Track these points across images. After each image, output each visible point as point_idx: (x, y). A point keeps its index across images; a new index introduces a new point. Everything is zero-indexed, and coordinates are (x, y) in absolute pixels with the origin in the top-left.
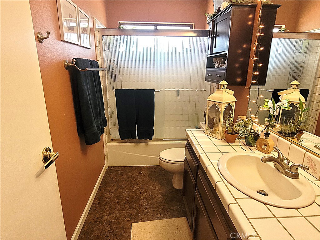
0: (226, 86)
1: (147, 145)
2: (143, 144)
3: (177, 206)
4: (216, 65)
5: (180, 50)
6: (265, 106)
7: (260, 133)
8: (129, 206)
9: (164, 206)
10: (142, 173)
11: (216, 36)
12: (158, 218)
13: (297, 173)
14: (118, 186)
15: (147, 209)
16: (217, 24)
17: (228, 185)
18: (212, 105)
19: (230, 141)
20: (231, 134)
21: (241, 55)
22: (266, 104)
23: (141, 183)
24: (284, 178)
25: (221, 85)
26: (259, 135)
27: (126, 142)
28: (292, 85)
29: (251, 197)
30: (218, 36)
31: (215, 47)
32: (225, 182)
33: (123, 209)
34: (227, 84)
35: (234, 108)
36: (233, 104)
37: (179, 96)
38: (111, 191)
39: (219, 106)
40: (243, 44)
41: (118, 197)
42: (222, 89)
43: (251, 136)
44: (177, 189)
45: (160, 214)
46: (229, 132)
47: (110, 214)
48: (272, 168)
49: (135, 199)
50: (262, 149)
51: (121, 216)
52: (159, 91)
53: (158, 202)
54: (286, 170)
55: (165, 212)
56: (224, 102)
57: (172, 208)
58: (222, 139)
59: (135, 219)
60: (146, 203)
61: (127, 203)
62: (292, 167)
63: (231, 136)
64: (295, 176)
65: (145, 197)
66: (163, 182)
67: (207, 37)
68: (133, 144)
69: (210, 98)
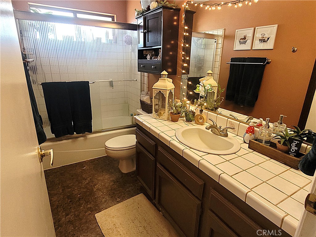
0: (167, 75)
1: (86, 139)
2: (82, 138)
3: (132, 186)
4: (148, 57)
5: (104, 41)
6: (197, 89)
7: (194, 111)
8: (85, 201)
9: (119, 190)
10: (85, 168)
11: (148, 32)
12: (118, 202)
13: (227, 133)
14: (64, 187)
15: (104, 198)
16: (148, 20)
17: (191, 149)
18: (158, 92)
19: (174, 120)
20: (175, 114)
21: (170, 50)
22: (198, 88)
23: (88, 178)
24: (220, 138)
25: (163, 74)
26: (195, 112)
27: (62, 140)
28: (208, 73)
29: (209, 153)
30: (150, 31)
31: (148, 41)
32: (189, 148)
33: (80, 205)
34: (168, 74)
35: (173, 94)
36: (173, 90)
37: (113, 86)
38: (58, 194)
39: (164, 93)
40: (171, 41)
41: (68, 197)
42: (164, 78)
43: (191, 114)
44: (126, 173)
45: (119, 198)
46: (175, 113)
47: (67, 215)
48: (211, 134)
49: (88, 193)
50: (199, 122)
51: (80, 212)
52: (93, 83)
53: (113, 189)
54: (220, 133)
55: (123, 195)
56: (168, 89)
57: (127, 190)
58: (168, 119)
59: (96, 210)
60: (102, 193)
61: (81, 199)
62: (223, 130)
63: (176, 116)
64: (226, 135)
65: (98, 189)
66: (110, 171)
67: (136, 31)
68: (70, 141)
69: (155, 86)
